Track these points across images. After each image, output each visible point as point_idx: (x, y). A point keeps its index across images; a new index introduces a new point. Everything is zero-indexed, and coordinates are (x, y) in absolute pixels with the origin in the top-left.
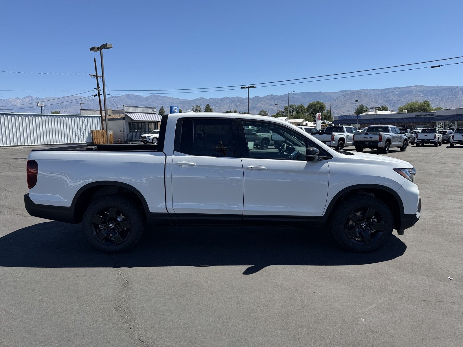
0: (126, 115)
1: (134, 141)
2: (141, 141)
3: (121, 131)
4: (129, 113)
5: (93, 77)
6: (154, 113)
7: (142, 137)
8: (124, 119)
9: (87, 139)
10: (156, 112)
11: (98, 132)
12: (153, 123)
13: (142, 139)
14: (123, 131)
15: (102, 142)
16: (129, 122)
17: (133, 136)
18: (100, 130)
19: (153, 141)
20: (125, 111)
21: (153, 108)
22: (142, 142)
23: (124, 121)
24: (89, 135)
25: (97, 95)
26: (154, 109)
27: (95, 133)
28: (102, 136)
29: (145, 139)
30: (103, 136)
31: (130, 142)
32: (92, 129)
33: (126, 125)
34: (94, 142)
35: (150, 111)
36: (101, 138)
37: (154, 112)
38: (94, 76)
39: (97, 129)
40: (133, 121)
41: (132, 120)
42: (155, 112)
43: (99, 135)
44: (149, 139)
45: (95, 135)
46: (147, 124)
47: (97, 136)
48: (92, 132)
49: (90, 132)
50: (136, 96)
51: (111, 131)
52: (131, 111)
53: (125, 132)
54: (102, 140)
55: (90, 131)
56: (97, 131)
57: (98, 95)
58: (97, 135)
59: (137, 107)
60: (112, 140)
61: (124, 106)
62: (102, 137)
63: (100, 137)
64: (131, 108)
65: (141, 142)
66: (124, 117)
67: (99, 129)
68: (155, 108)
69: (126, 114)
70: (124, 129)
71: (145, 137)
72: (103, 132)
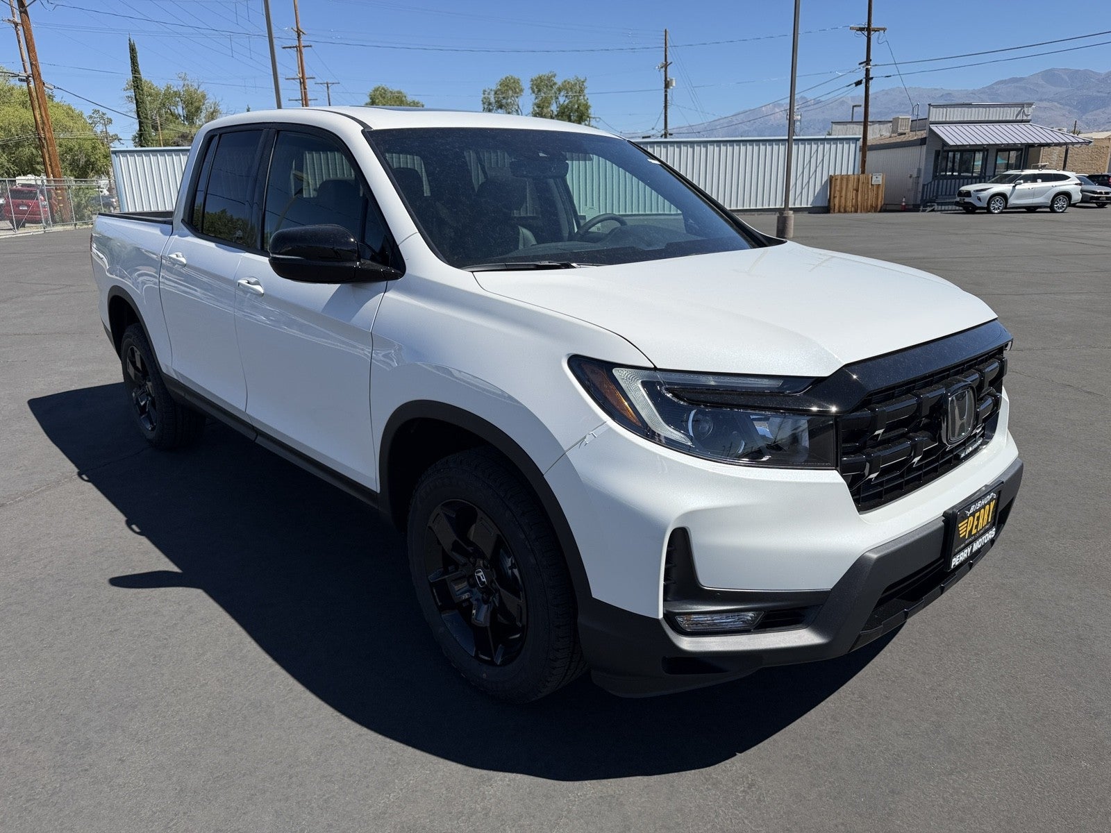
0: (931, 130)
1: (938, 204)
2: (957, 204)
3: (911, 177)
4: (940, 127)
5: (859, 32)
6: (1022, 121)
7: (961, 194)
8: (925, 144)
9: (816, 198)
10: (1029, 118)
11: (845, 182)
12: (1013, 150)
13: (958, 199)
14: (915, 175)
15: (852, 206)
16: (936, 151)
17: (937, 191)
18: (852, 173)
19: (989, 203)
20: (932, 119)
21: (1022, 106)
22: (961, 208)
23: (924, 147)
24: (824, 187)
25: (862, 80)
26: (1026, 109)
27: (838, 182)
28: (854, 190)
29: (967, 200)
30: (857, 191)
31: (927, 206)
32: (831, 173)
33: (926, 159)
34: (832, 204)
35: (1011, 114)
36: (851, 194)
37: (1025, 118)
38: (861, 29)
39: (844, 173)
40: (945, 148)
41: (944, 144)
42: (1027, 116)
43: (847, 185)
44: (979, 199)
45: (838, 188)
46: (994, 154)
47: (841, 191)
48: (831, 179)
49: (827, 180)
50: (1074, 74)
51: (880, 178)
52: (947, 120)
53: (921, 181)
54: (854, 201)
55: (825, 178)
56: (842, 177)
57: (864, 80)
58: (841, 188)
59: (969, 105)
60: (880, 200)
61: (929, 105)
62: (855, 192)
63: (849, 194)
64: (952, 109)
65: (957, 208)
66: (925, 138)
67: (850, 172)
68: (1030, 105)
69: (934, 127)
70: (919, 170)
71: (968, 194)
72: (859, 180)
